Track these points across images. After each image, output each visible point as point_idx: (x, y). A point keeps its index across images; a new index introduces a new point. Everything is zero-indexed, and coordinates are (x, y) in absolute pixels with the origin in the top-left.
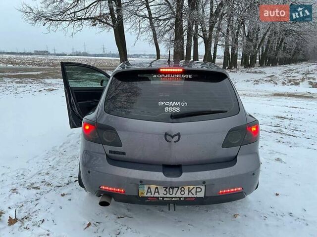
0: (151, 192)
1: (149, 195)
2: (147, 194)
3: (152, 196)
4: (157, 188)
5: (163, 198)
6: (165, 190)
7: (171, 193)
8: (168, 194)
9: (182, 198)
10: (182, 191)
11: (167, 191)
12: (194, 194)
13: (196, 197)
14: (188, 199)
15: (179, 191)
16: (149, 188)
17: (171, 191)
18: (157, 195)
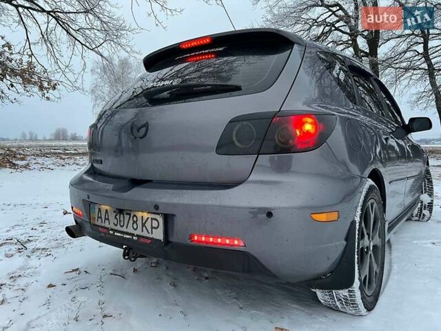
0: (101, 218)
1: (100, 223)
2: (97, 221)
3: (102, 225)
4: (107, 211)
5: (115, 231)
6: (116, 218)
7: (122, 224)
8: (118, 225)
9: (134, 235)
10: (134, 222)
12: (150, 231)
13: (152, 239)
14: (142, 240)
15: (131, 222)
16: (100, 210)
17: (122, 219)
18: (107, 225)
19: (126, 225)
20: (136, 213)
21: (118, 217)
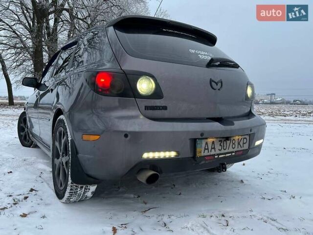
0: (208, 149)
1: (206, 153)
2: (204, 152)
3: (209, 154)
4: (213, 142)
5: (218, 155)
6: (220, 145)
7: (225, 148)
8: (222, 149)
9: (233, 152)
10: (233, 144)
11: (221, 146)
12: (242, 146)
13: (243, 150)
14: (238, 153)
15: (231, 144)
16: (207, 143)
17: (225, 145)
18: (213, 152)
19: (228, 147)
20: (234, 138)
21: (222, 144)
